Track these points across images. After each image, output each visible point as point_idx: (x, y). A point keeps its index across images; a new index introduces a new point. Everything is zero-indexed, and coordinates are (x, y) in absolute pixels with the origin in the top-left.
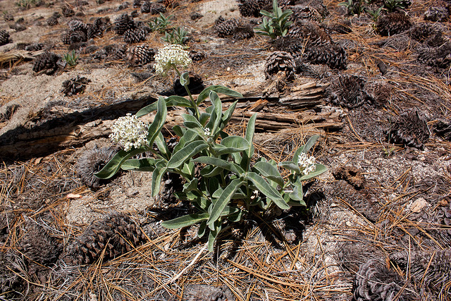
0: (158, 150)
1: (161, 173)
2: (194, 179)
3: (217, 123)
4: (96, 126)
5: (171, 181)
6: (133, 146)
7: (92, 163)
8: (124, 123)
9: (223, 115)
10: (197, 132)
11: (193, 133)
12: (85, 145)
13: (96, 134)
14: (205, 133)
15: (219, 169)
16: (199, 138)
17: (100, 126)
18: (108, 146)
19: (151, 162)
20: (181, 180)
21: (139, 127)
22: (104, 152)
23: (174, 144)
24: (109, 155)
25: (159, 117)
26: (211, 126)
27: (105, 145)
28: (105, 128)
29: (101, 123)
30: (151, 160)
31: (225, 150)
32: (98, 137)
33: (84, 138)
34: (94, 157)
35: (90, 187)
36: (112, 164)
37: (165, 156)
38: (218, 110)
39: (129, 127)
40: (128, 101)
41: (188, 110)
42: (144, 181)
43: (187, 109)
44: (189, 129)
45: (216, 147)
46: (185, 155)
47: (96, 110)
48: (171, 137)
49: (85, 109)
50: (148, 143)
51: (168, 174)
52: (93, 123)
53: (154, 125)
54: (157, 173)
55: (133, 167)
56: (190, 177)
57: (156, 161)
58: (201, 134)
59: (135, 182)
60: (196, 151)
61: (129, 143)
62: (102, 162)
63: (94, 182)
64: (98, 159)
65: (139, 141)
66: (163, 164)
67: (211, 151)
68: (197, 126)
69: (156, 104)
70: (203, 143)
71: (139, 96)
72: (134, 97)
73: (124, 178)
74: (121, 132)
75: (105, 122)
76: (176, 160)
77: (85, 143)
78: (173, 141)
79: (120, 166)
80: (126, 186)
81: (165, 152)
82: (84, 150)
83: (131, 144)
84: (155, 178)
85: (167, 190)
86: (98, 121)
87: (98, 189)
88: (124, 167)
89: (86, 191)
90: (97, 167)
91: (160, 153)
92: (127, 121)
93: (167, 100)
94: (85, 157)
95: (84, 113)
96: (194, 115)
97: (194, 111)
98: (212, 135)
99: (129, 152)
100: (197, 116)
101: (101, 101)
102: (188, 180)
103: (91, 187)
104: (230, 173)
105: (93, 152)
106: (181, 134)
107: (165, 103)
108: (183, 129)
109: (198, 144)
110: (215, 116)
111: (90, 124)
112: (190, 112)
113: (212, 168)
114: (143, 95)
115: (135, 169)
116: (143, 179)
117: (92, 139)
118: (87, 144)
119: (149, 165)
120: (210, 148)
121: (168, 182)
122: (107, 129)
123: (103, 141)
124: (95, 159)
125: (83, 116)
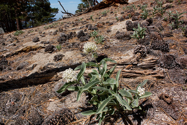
2: (96, 95)
3: (104, 73)
6: (70, 81)
7: (59, 88)
10: (96, 76)
12: (59, 80)
16: (97, 79)
25: (82, 70)
26: (102, 74)
30: (79, 87)
31: (108, 84)
33: (59, 78)
38: (105, 68)
40: (78, 64)
44: (93, 75)
45: (104, 83)
46: (90, 85)
47: (65, 67)
49: (61, 66)
53: (80, 73)
54: (80, 92)
55: (72, 89)
58: (98, 77)
59: (76, 96)
60: (95, 84)
61: (69, 79)
63: (60, 95)
65: (73, 79)
68: (96, 74)
70: (98, 81)
72: (80, 62)
73: (72, 95)
76: (86, 87)
79: (66, 88)
80: (72, 97)
81: (85, 84)
82: (58, 82)
84: (79, 94)
85: (87, 100)
87: (61, 98)
88: (69, 89)
89: (57, 98)
92: (69, 71)
93: (87, 64)
94: (58, 85)
95: (60, 68)
97: (98, 68)
98: (102, 78)
99: (69, 83)
101: (67, 64)
103: (59, 97)
105: (61, 83)
109: (96, 81)
110: (104, 70)
111: (61, 72)
121: (87, 97)
124: (61, 86)
125: (59, 69)
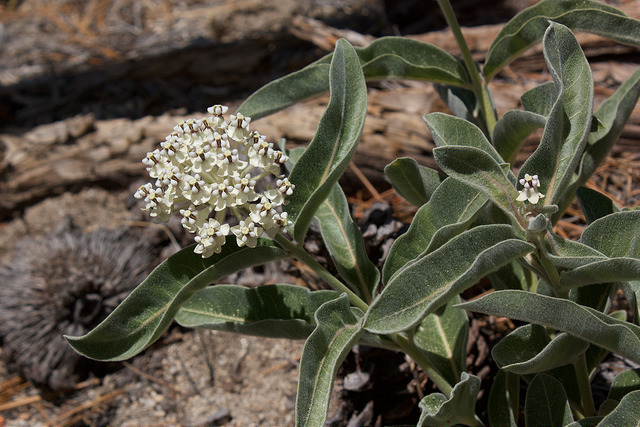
0: (323, 251)
1: (337, 352)
2: (466, 376)
3: (568, 153)
4: (71, 140)
5: (365, 378)
6: (231, 238)
7: (51, 290)
8: (198, 143)
9: (595, 125)
10: (487, 187)
11: (470, 192)
12: (22, 214)
13: (69, 172)
14: (522, 197)
15: (570, 343)
16: (496, 214)
17: (84, 144)
18: (113, 226)
19: (293, 302)
20: (408, 376)
21: (256, 162)
22: (100, 249)
23: (387, 230)
24: (121, 262)
25: (335, 123)
26: (544, 167)
27: (105, 216)
28: (104, 152)
29: (91, 130)
30: (295, 292)
31: (602, 269)
32: (74, 187)
33: (22, 188)
34: (57, 265)
35: (37, 385)
36: (140, 305)
37: (349, 277)
38: (577, 101)
39: (217, 159)
40: (198, 47)
41: (444, 96)
42: (253, 373)
43: (442, 91)
44: (452, 175)
45: (561, 255)
46: (436, 283)
47: (70, 76)
48: (367, 197)
49: (27, 71)
50: (290, 224)
51: (356, 349)
52: (60, 129)
53: (317, 154)
54: (319, 348)
55: (221, 318)
56: (449, 370)
57: (317, 301)
58: (503, 197)
59: (221, 372)
60: (482, 266)
61: (213, 223)
62: (92, 288)
63: (57, 366)
64: (76, 275)
65: (255, 217)
66: (345, 312)
67: (542, 266)
68: (485, 164)
69: (322, 70)
70: (508, 234)
71: (242, 27)
72: (219, 28)
73: (177, 359)
74: (188, 180)
75: (107, 129)
76: (401, 300)
77: (21, 209)
78: (380, 219)
79: (173, 311)
80: (182, 386)
81: (352, 261)
82: (19, 235)
83: (224, 230)
84: (311, 370)
85: (347, 414)
86: (78, 123)
87: (71, 393)
88: (187, 317)
89: (21, 400)
90: (70, 305)
91: (332, 266)
92: (209, 136)
93: (365, 55)
94: (24, 264)
95: (24, 87)
96: (470, 117)
97: (471, 98)
98: (547, 204)
99: (214, 259)
100: (481, 121)
101: (90, 40)
102: (440, 381)
103: (44, 387)
104: (610, 358)
105: (57, 244)
106: (420, 194)
107: (359, 66)
108: (428, 176)
109: (490, 238)
110: (562, 126)
111: (46, 134)
112: (456, 102)
113: (540, 337)
114: (258, 23)
115: (230, 326)
116: (251, 362)
117: (52, 192)
118: (32, 213)
119: (284, 312)
120: (538, 255)
121: (355, 380)
122: (114, 156)
123: (93, 202)
124: (66, 273)
125: (18, 98)
